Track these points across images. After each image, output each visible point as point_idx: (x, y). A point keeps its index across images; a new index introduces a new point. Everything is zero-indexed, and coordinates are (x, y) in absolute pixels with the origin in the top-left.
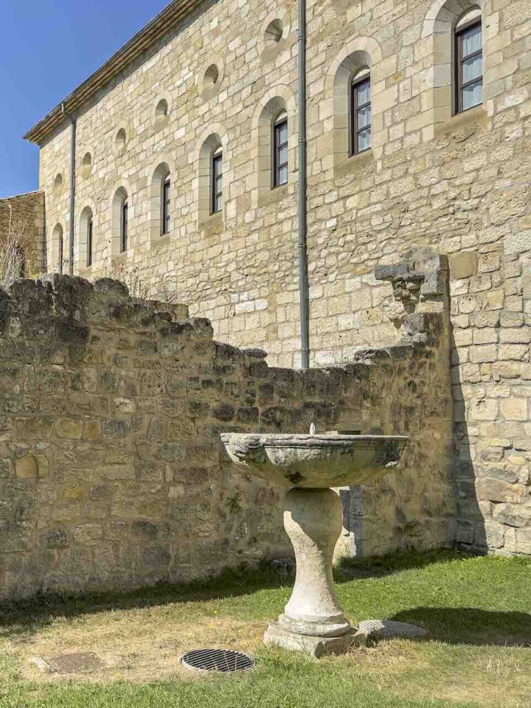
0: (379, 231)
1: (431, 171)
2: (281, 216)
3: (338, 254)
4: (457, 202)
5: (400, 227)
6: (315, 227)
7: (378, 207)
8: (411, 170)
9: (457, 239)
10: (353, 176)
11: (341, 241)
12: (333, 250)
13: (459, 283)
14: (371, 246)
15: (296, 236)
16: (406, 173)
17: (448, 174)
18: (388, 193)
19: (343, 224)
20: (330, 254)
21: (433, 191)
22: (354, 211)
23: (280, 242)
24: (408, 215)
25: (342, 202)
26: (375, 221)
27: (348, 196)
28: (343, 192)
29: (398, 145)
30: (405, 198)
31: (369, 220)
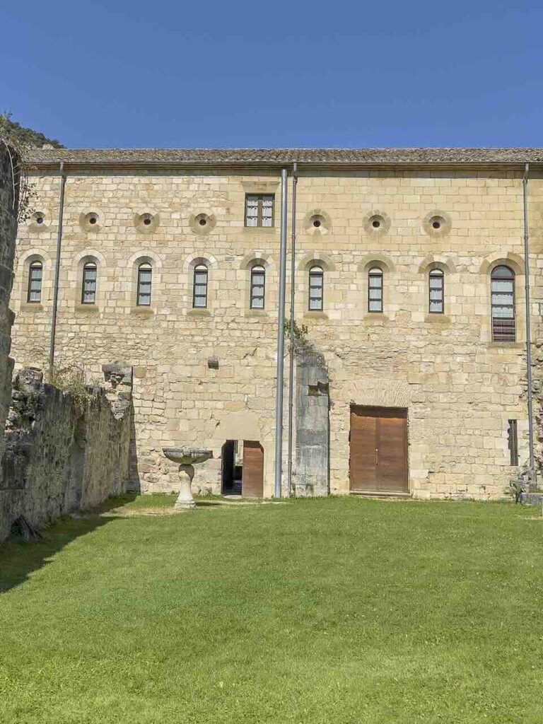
0: (100, 347)
1: (127, 328)
2: (38, 321)
3: (73, 351)
4: (139, 345)
5: (111, 348)
6: (60, 333)
7: (100, 335)
8: (118, 324)
9: (137, 360)
10: (86, 315)
11: (77, 346)
12: (71, 348)
13: (138, 380)
14: (94, 353)
15: (48, 334)
16: (116, 324)
17: (135, 331)
18: (105, 330)
19: (78, 336)
20: (69, 350)
21: (128, 337)
22: (85, 333)
23: (36, 334)
24: (115, 343)
25: (78, 326)
26: (98, 342)
27: (83, 325)
28: (79, 321)
29: (112, 310)
30: (114, 335)
31: (94, 340)
